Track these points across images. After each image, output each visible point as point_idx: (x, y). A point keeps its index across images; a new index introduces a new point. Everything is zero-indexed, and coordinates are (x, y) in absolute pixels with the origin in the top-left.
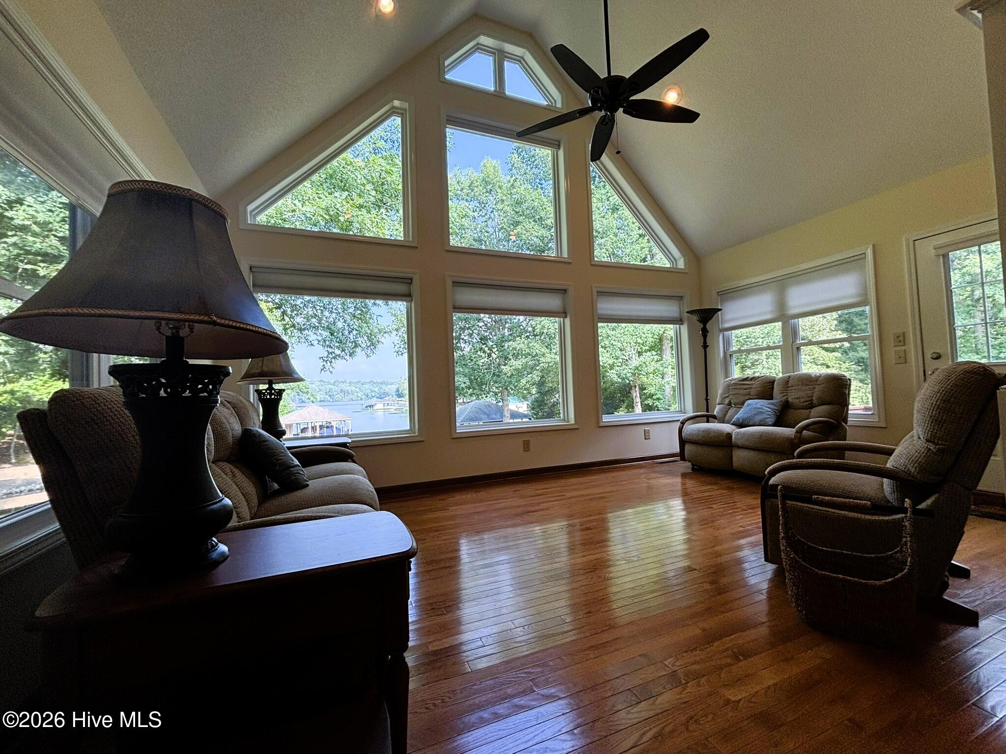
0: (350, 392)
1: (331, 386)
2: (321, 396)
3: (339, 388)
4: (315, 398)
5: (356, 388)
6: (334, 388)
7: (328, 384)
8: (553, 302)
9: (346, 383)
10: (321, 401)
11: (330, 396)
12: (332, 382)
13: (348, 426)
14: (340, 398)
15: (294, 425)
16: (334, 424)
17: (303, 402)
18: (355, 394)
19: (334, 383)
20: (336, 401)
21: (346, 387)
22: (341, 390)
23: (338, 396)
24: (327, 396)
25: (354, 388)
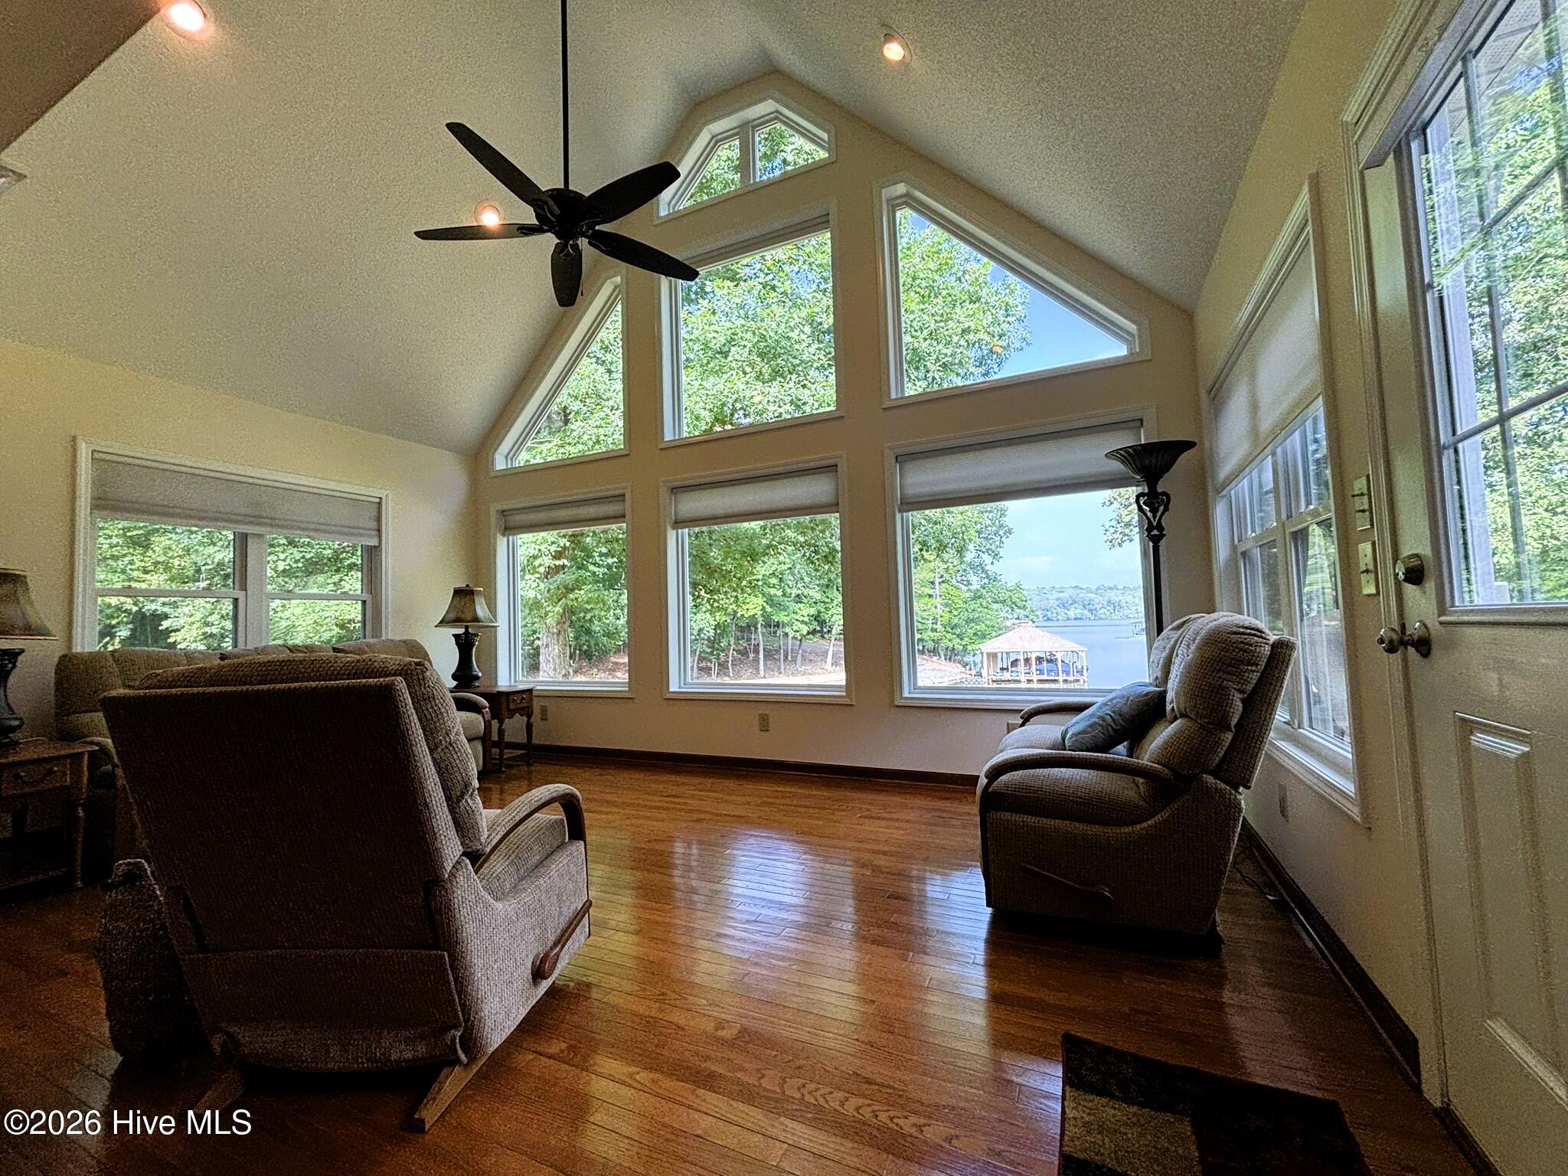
0: (1124, 604)
1: (1093, 596)
2: (1077, 611)
3: (1106, 599)
4: (1036, 616)
5: (1134, 597)
6: (1097, 599)
7: (1088, 592)
8: (817, 489)
9: (1117, 589)
10: (1076, 619)
11: (1090, 611)
12: (1094, 588)
13: (1082, 662)
14: (1108, 614)
15: (999, 655)
16: (1059, 656)
17: (1048, 619)
18: (1134, 608)
19: (1098, 589)
20: (1100, 619)
21: (1113, 596)
22: (1109, 602)
23: (1103, 610)
24: (1086, 612)
25: (1131, 597)
